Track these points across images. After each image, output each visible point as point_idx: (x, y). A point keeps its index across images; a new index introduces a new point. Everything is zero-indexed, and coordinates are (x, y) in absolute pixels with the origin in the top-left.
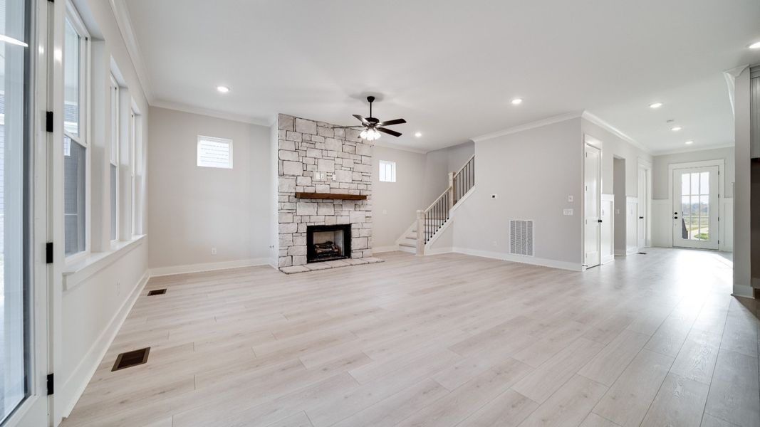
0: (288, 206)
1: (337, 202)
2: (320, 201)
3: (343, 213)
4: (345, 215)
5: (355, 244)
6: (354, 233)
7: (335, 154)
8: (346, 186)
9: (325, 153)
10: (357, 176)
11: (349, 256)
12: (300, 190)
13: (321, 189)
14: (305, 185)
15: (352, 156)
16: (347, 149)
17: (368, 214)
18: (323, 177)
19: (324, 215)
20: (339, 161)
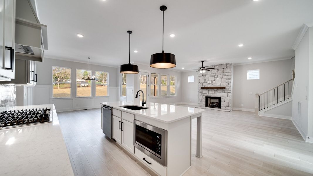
0: (200, 91)
1: (215, 89)
2: (209, 89)
3: (217, 93)
4: (219, 94)
5: (223, 104)
6: (222, 100)
7: (215, 74)
8: (219, 84)
9: (211, 75)
10: (223, 80)
11: (221, 108)
12: (203, 86)
13: (210, 86)
14: (205, 85)
15: (221, 74)
16: (219, 72)
17: (229, 94)
18: (210, 82)
19: (210, 94)
20: (215, 76)
